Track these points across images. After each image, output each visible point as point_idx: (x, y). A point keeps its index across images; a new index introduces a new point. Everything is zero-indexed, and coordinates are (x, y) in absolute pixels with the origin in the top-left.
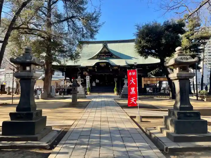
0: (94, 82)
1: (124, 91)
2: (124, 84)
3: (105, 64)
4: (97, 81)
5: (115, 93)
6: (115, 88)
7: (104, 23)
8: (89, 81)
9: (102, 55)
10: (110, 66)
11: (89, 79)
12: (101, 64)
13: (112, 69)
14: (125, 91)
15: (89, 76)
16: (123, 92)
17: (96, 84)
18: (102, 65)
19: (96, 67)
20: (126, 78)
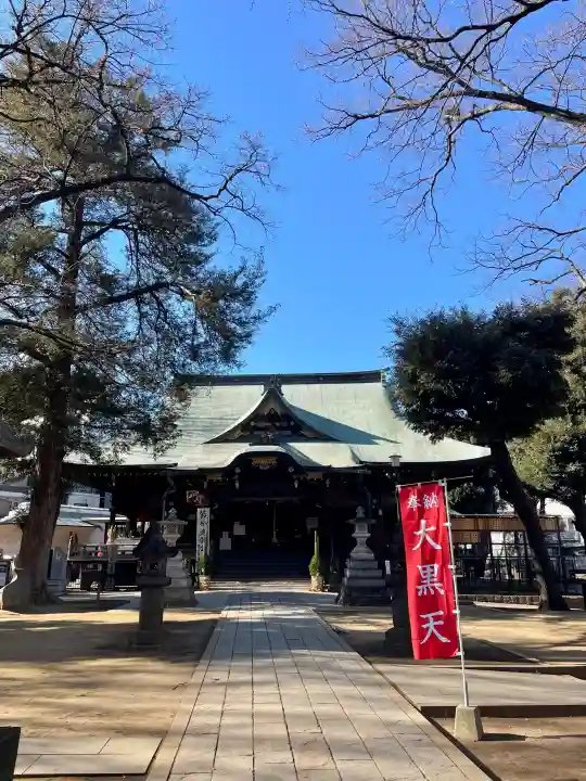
0: (225, 534)
1: (354, 573)
2: (353, 543)
3: (273, 461)
4: (239, 530)
5: (313, 579)
6: (314, 560)
7: (272, 309)
8: (207, 528)
9: (262, 424)
10: (291, 470)
11: (207, 520)
12: (256, 461)
13: (298, 479)
14: (360, 574)
15: (208, 510)
16: (351, 578)
17: (236, 540)
18: (263, 463)
19: (238, 470)
20: (360, 520)
